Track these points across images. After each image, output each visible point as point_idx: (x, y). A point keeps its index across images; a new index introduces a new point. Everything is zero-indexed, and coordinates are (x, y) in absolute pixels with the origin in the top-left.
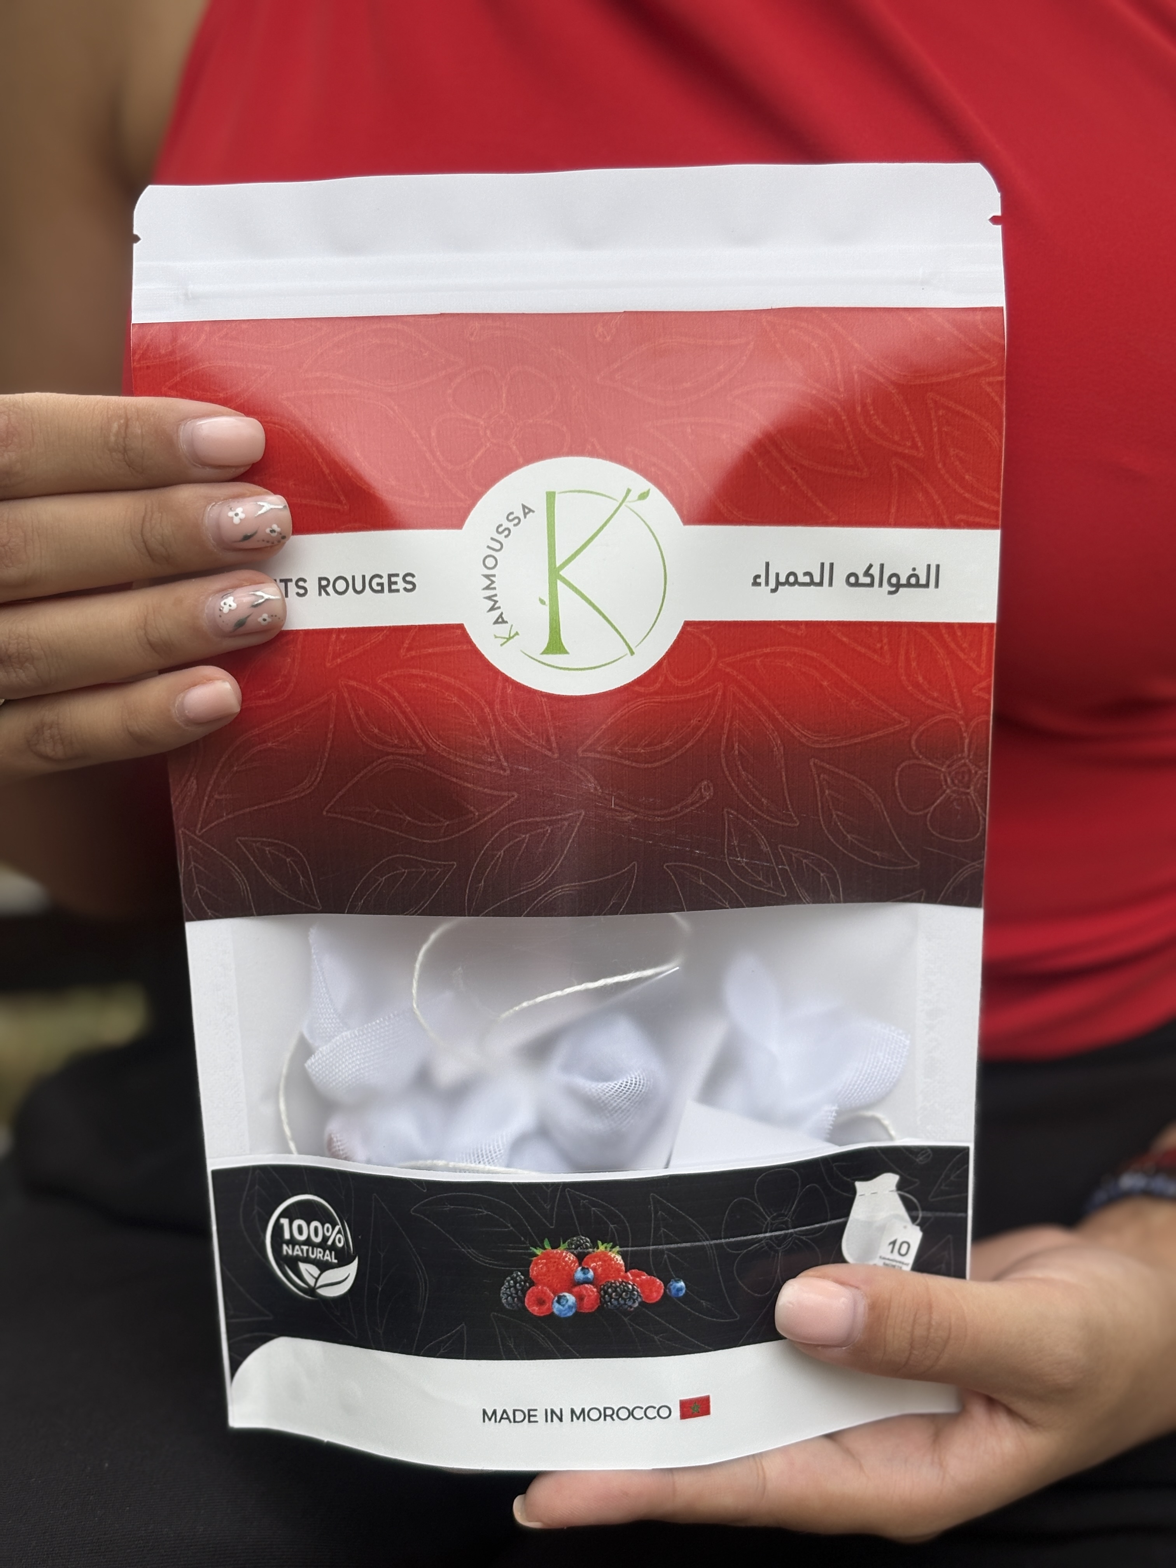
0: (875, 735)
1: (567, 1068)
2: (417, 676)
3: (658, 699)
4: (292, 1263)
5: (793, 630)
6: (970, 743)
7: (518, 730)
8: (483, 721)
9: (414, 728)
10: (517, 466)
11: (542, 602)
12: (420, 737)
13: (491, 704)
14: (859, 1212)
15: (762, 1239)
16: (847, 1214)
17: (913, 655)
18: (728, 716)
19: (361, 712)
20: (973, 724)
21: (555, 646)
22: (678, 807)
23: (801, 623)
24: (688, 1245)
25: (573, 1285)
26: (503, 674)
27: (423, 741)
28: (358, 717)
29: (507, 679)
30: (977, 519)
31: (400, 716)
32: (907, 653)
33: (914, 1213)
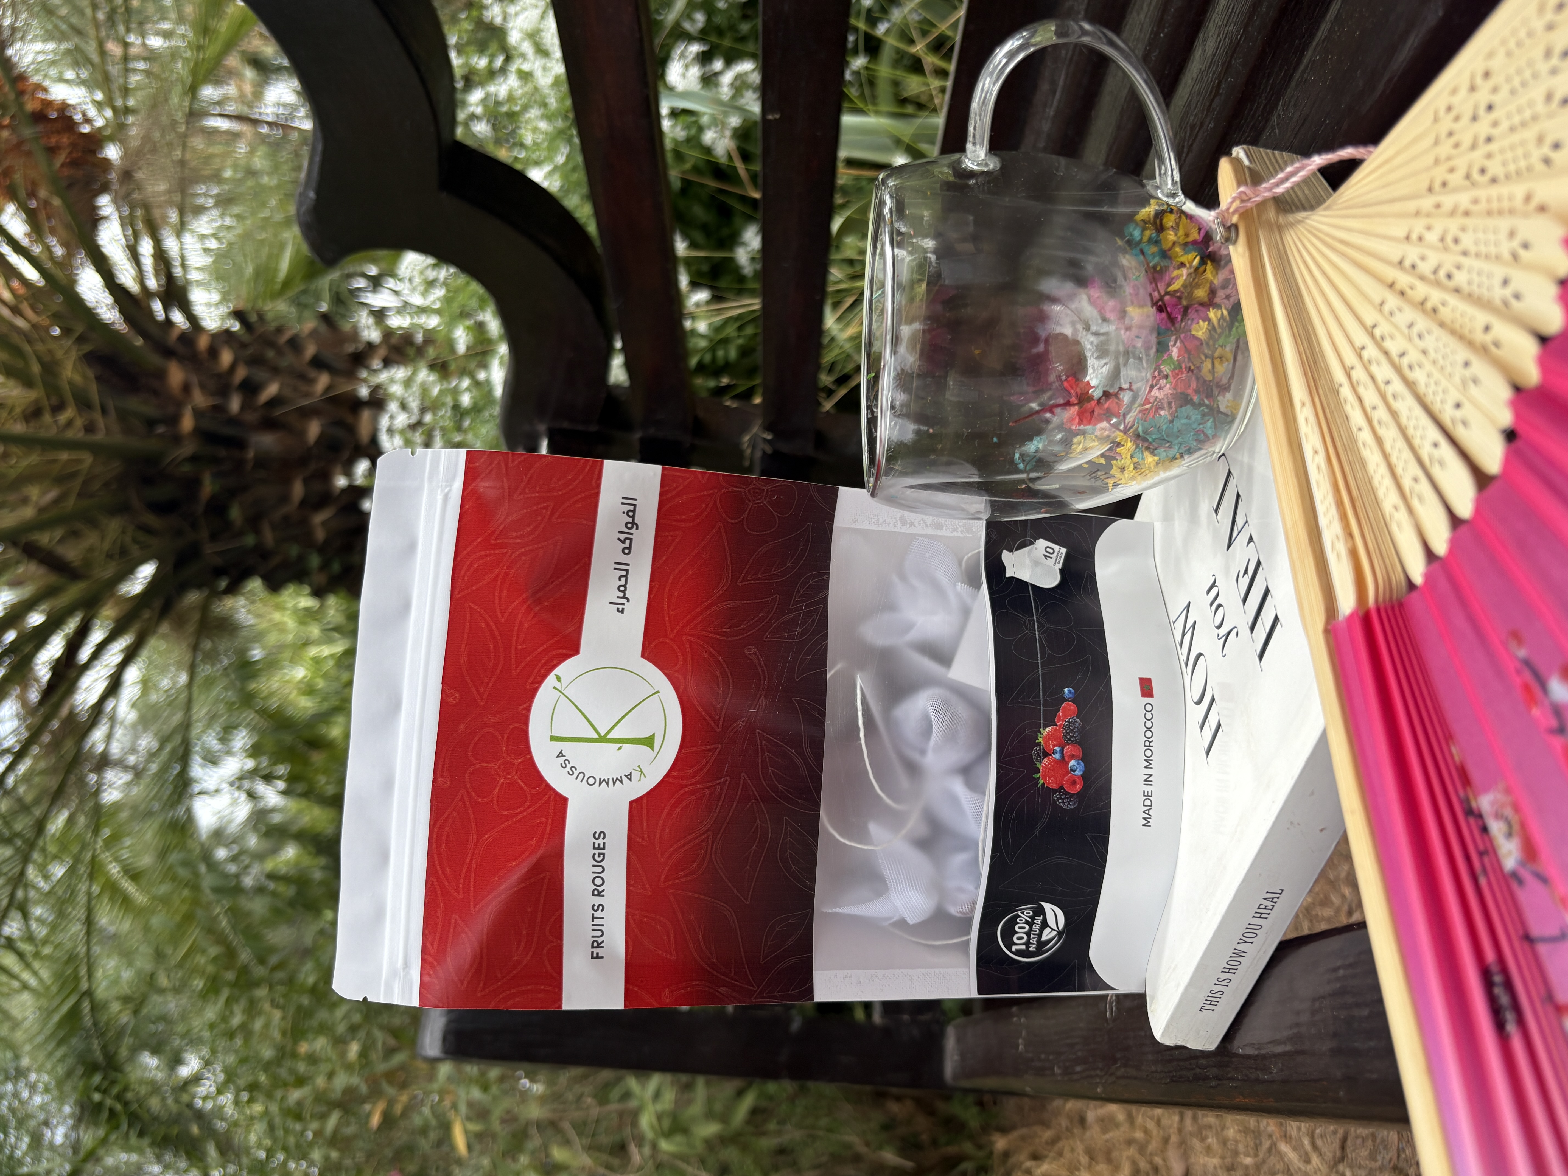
0: (726, 544)
1: (923, 752)
2: (661, 835)
3: (689, 677)
4: (1041, 945)
5: (655, 590)
6: (736, 487)
7: (701, 769)
8: (692, 793)
9: (696, 838)
10: (531, 760)
11: (620, 748)
12: (701, 835)
13: (682, 787)
14: (1025, 575)
15: (1040, 637)
16: (1027, 583)
17: (678, 517)
18: (704, 633)
19: (682, 873)
20: (724, 484)
21: (648, 742)
22: (760, 669)
23: (650, 585)
24: (1041, 684)
25: (1064, 761)
26: (664, 777)
27: (704, 833)
28: (685, 876)
29: (668, 775)
30: (596, 473)
31: (686, 848)
32: (676, 521)
33: (1028, 542)
